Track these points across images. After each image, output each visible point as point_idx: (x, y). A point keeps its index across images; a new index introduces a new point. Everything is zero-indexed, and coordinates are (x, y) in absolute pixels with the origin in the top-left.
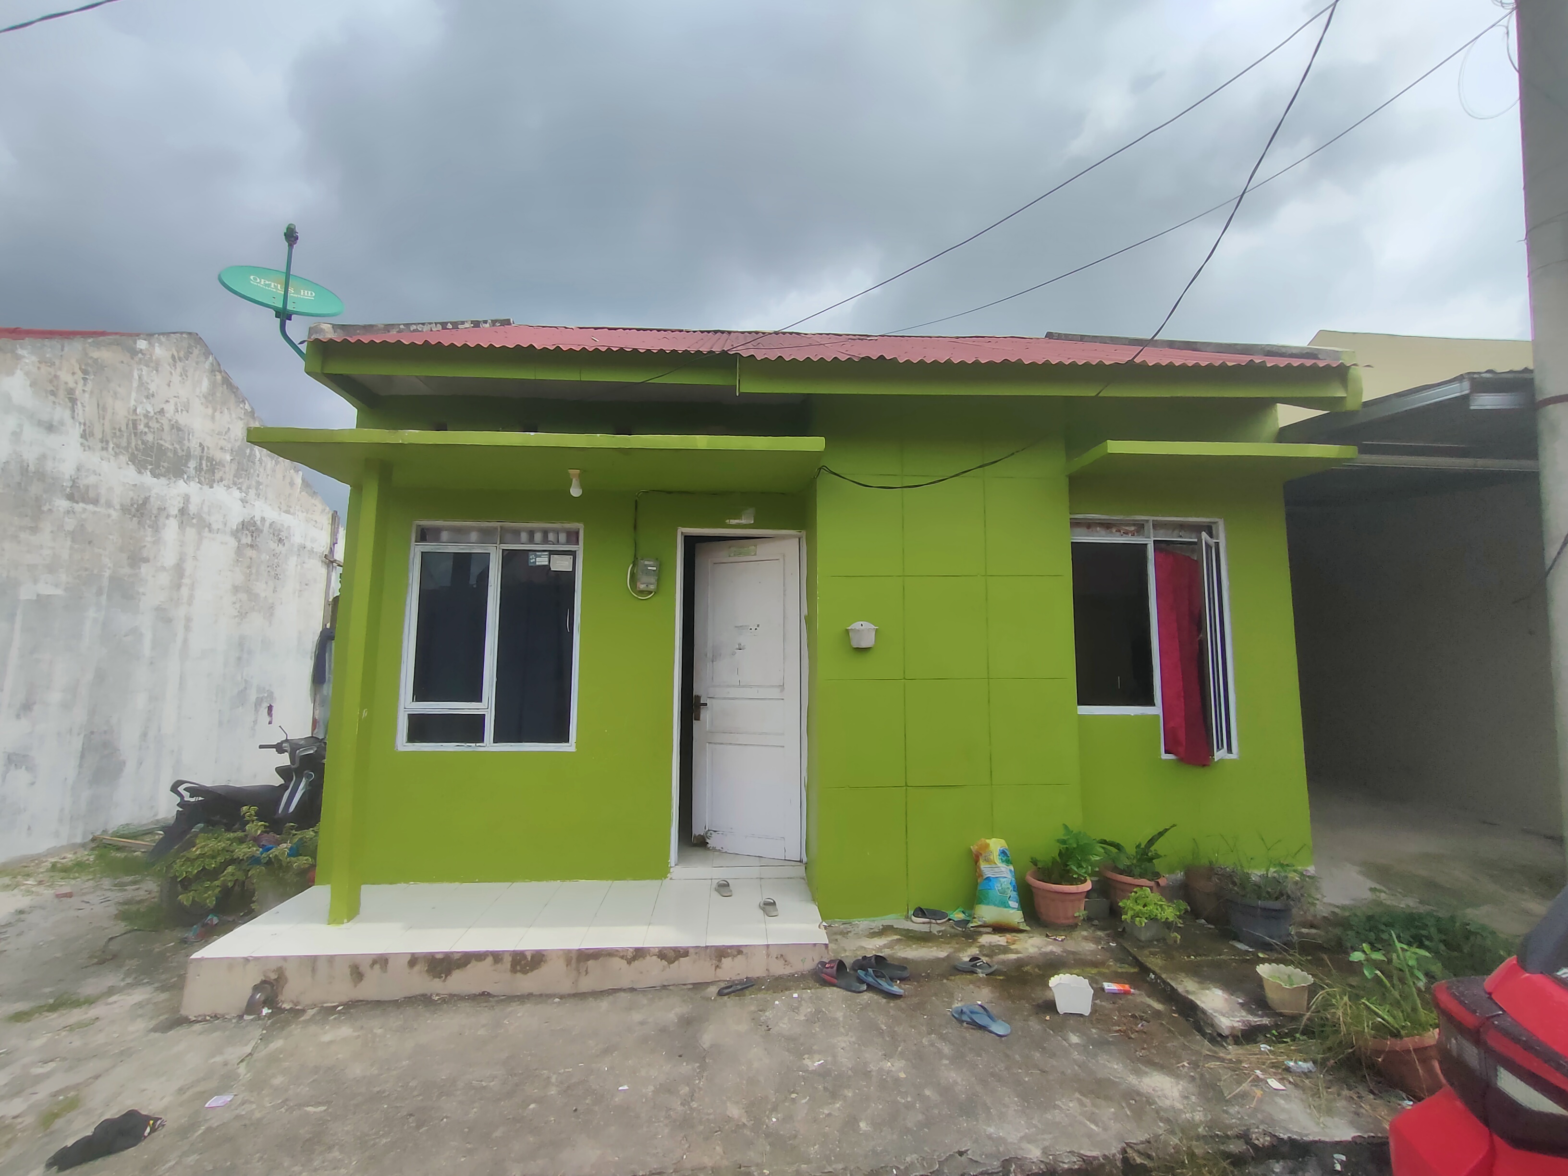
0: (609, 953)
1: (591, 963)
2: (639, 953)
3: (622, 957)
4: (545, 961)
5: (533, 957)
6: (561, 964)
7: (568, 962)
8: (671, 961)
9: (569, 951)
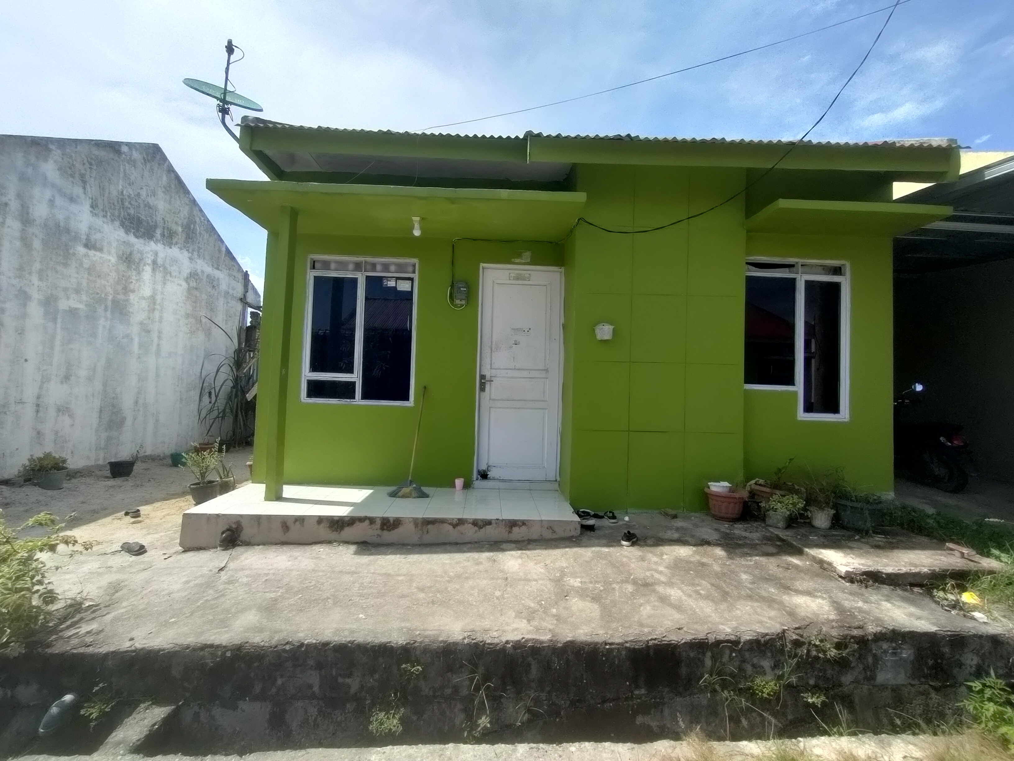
0: (442, 521)
1: (430, 527)
2: (461, 522)
3: (450, 524)
4: (402, 524)
5: (394, 521)
6: (411, 527)
7: (416, 525)
8: (480, 528)
9: (417, 519)
